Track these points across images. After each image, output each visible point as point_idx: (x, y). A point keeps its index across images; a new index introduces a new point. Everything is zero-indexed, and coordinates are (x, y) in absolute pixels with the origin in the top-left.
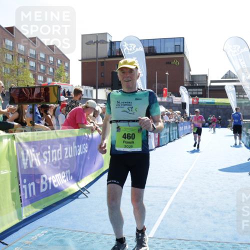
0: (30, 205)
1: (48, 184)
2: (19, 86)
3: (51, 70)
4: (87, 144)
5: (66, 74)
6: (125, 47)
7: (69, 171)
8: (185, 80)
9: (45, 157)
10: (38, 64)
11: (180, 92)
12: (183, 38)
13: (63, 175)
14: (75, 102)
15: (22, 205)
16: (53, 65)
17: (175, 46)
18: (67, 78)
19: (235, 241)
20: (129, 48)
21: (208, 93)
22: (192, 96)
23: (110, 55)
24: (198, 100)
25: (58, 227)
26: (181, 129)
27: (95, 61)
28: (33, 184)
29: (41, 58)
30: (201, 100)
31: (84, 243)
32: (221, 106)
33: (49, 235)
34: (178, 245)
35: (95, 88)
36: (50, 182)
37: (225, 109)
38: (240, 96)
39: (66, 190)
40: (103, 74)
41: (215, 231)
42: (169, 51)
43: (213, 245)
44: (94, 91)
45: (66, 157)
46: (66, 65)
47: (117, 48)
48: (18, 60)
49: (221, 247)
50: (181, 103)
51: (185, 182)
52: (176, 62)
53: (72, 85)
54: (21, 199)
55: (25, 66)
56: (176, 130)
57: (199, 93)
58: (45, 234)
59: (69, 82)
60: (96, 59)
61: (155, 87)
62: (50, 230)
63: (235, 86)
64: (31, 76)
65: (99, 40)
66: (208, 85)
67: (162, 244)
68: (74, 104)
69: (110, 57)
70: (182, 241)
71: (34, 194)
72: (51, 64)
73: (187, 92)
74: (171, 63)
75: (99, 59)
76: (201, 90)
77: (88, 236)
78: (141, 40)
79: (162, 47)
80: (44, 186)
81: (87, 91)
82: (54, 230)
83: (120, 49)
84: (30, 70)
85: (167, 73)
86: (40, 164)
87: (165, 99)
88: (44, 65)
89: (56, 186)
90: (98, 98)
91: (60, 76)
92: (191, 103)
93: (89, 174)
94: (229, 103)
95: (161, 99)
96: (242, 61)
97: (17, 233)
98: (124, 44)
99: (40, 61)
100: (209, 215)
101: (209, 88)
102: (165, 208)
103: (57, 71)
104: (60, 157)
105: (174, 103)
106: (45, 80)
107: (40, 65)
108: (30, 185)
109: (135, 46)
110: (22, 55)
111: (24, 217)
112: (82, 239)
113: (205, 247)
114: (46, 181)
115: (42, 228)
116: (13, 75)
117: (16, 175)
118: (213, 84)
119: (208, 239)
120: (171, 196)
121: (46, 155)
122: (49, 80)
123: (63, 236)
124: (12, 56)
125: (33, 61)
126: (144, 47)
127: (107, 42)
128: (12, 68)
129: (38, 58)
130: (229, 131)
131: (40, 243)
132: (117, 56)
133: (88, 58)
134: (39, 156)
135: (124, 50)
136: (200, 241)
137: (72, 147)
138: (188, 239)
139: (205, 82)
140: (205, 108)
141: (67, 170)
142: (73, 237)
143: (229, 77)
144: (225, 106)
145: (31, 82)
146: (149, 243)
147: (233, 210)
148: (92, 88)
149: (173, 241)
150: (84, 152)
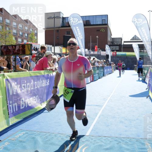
0: (14, 117)
1: (25, 104)
2: (7, 45)
3: (26, 35)
4: (48, 80)
5: (36, 37)
6: (71, 21)
8: (108, 41)
9: (23, 88)
12: (107, 15)
13: (34, 99)
14: (42, 54)
15: (9, 117)
17: (102, 20)
18: (36, 40)
19: (138, 137)
20: (74, 21)
21: (122, 49)
22: (113, 51)
23: (62, 25)
24: (116, 53)
25: (32, 130)
26: (105, 71)
27: (53, 29)
28: (16, 104)
29: (20, 27)
30: (118, 53)
31: (47, 139)
32: (130, 57)
34: (104, 140)
35: (53, 46)
36: (26, 103)
37: (133, 59)
38: (141, 51)
39: (36, 108)
40: (58, 37)
41: (126, 131)
42: (99, 23)
43: (125, 140)
44: (53, 48)
45: (36, 87)
46: (36, 32)
47: (67, 21)
48: (6, 29)
49: (129, 141)
50: (105, 55)
51: (108, 102)
52: (103, 30)
53: (39, 44)
54: (9, 114)
55: (10, 32)
56: (102, 71)
57: (117, 49)
58: (24, 134)
59: (37, 42)
61: (90, 45)
62: (27, 132)
63: (139, 45)
64: (14, 38)
65: (55, 16)
67: (94, 140)
68: (41, 56)
69: (62, 27)
70: (107, 137)
71: (17, 110)
72: (26, 31)
73: (109, 48)
74: (99, 30)
75: (56, 28)
76: (118, 47)
77: (50, 135)
78: (81, 16)
79: (94, 21)
80: (23, 105)
81: (48, 47)
82: (29, 132)
83: (68, 22)
84: (13, 35)
85: (97, 37)
86: (20, 92)
87: (96, 53)
88: (22, 32)
89: (30, 105)
90: (55, 52)
91: (32, 39)
92: (112, 55)
94: (135, 55)
95: (94, 52)
96: (143, 29)
97: (7, 133)
98: (71, 19)
99: (19, 29)
100: (122, 122)
101: (122, 46)
102: (96, 118)
103: (30, 36)
104: (32, 88)
105: (102, 55)
106: (22, 41)
107: (19, 32)
108: (14, 105)
109: (77, 20)
110: (8, 26)
111: (11, 124)
112: (46, 137)
113: (120, 140)
114: (24, 102)
115: (22, 130)
116: (3, 38)
117: (5, 99)
118: (125, 43)
119: (122, 136)
120: (100, 111)
121: (23, 86)
122: (25, 41)
123: (35, 135)
124: (2, 26)
125: (15, 29)
126: (83, 21)
127: (60, 18)
128: (2, 34)
130: (135, 72)
131: (21, 139)
132: (66, 27)
133: (49, 27)
134: (19, 87)
135: (71, 22)
136: (117, 137)
137: (39, 82)
139: (121, 42)
140: (120, 58)
141: (37, 95)
142: (40, 135)
143: (135, 39)
144: (132, 57)
145: (14, 42)
146: (86, 139)
147: (137, 119)
148: (52, 46)
149: (101, 137)
150: (47, 85)
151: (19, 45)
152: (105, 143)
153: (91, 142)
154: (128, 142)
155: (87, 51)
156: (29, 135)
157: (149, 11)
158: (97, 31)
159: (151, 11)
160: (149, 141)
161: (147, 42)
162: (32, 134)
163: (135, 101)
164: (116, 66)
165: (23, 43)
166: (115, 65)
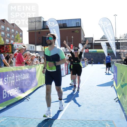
3: (13, 36)
4: (28, 74)
5: (21, 38)
7: (18, 88)
8: (82, 40)
9: (5, 81)
10: (6, 33)
11: (79, 46)
12: (80, 19)
13: (16, 90)
16: (14, 33)
17: (76, 23)
18: (21, 40)
19: (100, 120)
21: (93, 47)
23: (43, 28)
24: (88, 50)
25: (12, 116)
27: (35, 31)
29: (7, 30)
30: (90, 50)
31: (25, 123)
32: (100, 53)
33: (7, 120)
36: (8, 94)
37: (102, 55)
38: (109, 48)
39: (17, 97)
40: (40, 38)
41: (91, 115)
42: (73, 26)
44: (35, 47)
46: (21, 33)
52: (77, 31)
53: (24, 44)
57: (89, 47)
58: (5, 120)
59: (22, 42)
60: (35, 30)
62: (8, 118)
63: (107, 43)
64: (2, 39)
65: (36, 21)
66: (94, 43)
69: (43, 29)
72: (12, 33)
73: (82, 46)
74: (74, 32)
75: (37, 30)
76: (90, 45)
77: (27, 120)
79: (70, 24)
80: (5, 96)
81: (31, 47)
82: (10, 118)
84: (2, 36)
85: (72, 37)
86: (2, 84)
88: (9, 34)
89: (11, 95)
91: (17, 39)
92: (85, 52)
93: (30, 89)
94: (104, 52)
96: (108, 30)
99: (7, 32)
103: (16, 37)
104: (13, 80)
106: (10, 41)
107: (7, 34)
112: (23, 121)
113: (85, 123)
114: (6, 93)
118: (96, 42)
119: (87, 119)
122: (12, 42)
125: (3, 32)
127: (41, 22)
129: (5, 30)
130: (104, 66)
131: (2, 124)
132: (47, 29)
133: (32, 29)
134: (2, 80)
136: (83, 120)
137: (20, 75)
138: (77, 119)
139: (92, 41)
140: (92, 54)
141: (18, 87)
142: (19, 121)
143: (104, 38)
144: (102, 53)
145: (2, 43)
146: (57, 122)
147: (101, 105)
148: (34, 45)
149: (69, 121)
150: (27, 78)
151: (6, 45)
152: (72, 125)
153: (61, 125)
154: (92, 124)
155: (64, 49)
156: (10, 120)
157: (114, 15)
158: (73, 32)
159: (117, 15)
160: (110, 122)
161: (112, 40)
162: (12, 120)
163: (101, 90)
164: (89, 61)
165: (10, 43)
166: (87, 60)
